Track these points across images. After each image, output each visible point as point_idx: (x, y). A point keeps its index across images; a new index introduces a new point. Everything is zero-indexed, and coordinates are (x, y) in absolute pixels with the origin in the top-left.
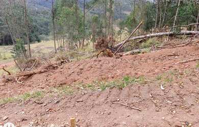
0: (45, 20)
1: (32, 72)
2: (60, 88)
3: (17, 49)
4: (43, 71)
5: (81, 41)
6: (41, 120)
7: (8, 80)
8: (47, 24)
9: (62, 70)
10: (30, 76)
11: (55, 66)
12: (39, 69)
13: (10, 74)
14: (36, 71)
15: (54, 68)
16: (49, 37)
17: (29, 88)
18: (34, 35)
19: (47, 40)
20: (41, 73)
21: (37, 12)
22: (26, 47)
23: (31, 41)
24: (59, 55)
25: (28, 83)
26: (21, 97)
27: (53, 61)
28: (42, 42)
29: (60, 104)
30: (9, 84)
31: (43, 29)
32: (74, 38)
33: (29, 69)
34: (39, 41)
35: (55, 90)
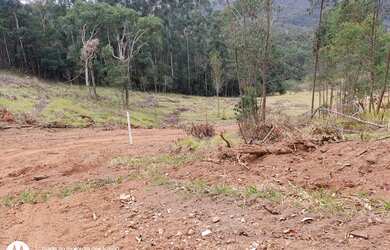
0: (300, 50)
1: (264, 149)
2: (315, 193)
3: (244, 104)
4: (283, 150)
5: (377, 95)
6: (273, 245)
7: (226, 156)
8: (301, 60)
9: (323, 155)
10: (260, 155)
11: (310, 144)
12: (278, 146)
13: (229, 146)
14: (271, 147)
15: (306, 148)
16: (301, 86)
17: (257, 177)
18: (275, 80)
19: (299, 90)
20: (279, 153)
21: (287, 39)
22: (259, 101)
23: (269, 92)
24: (319, 123)
25: (256, 167)
26: (242, 191)
27: (306, 135)
28: (288, 95)
29: (313, 227)
30: (226, 163)
31: (293, 68)
32: (358, 89)
33: (258, 142)
34: (282, 92)
35: (306, 195)
